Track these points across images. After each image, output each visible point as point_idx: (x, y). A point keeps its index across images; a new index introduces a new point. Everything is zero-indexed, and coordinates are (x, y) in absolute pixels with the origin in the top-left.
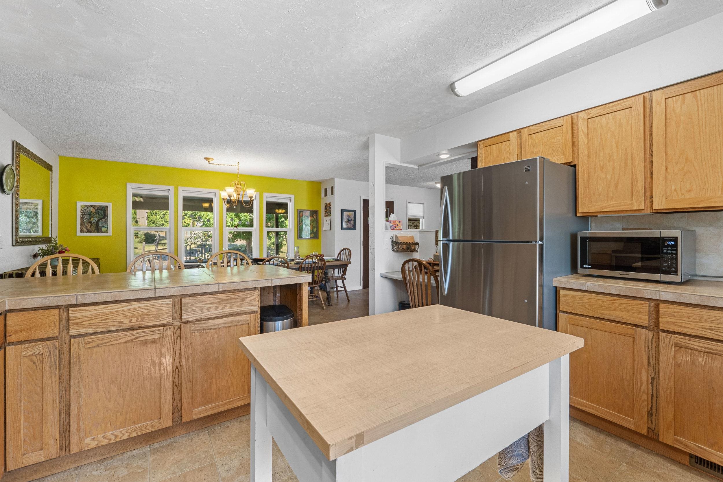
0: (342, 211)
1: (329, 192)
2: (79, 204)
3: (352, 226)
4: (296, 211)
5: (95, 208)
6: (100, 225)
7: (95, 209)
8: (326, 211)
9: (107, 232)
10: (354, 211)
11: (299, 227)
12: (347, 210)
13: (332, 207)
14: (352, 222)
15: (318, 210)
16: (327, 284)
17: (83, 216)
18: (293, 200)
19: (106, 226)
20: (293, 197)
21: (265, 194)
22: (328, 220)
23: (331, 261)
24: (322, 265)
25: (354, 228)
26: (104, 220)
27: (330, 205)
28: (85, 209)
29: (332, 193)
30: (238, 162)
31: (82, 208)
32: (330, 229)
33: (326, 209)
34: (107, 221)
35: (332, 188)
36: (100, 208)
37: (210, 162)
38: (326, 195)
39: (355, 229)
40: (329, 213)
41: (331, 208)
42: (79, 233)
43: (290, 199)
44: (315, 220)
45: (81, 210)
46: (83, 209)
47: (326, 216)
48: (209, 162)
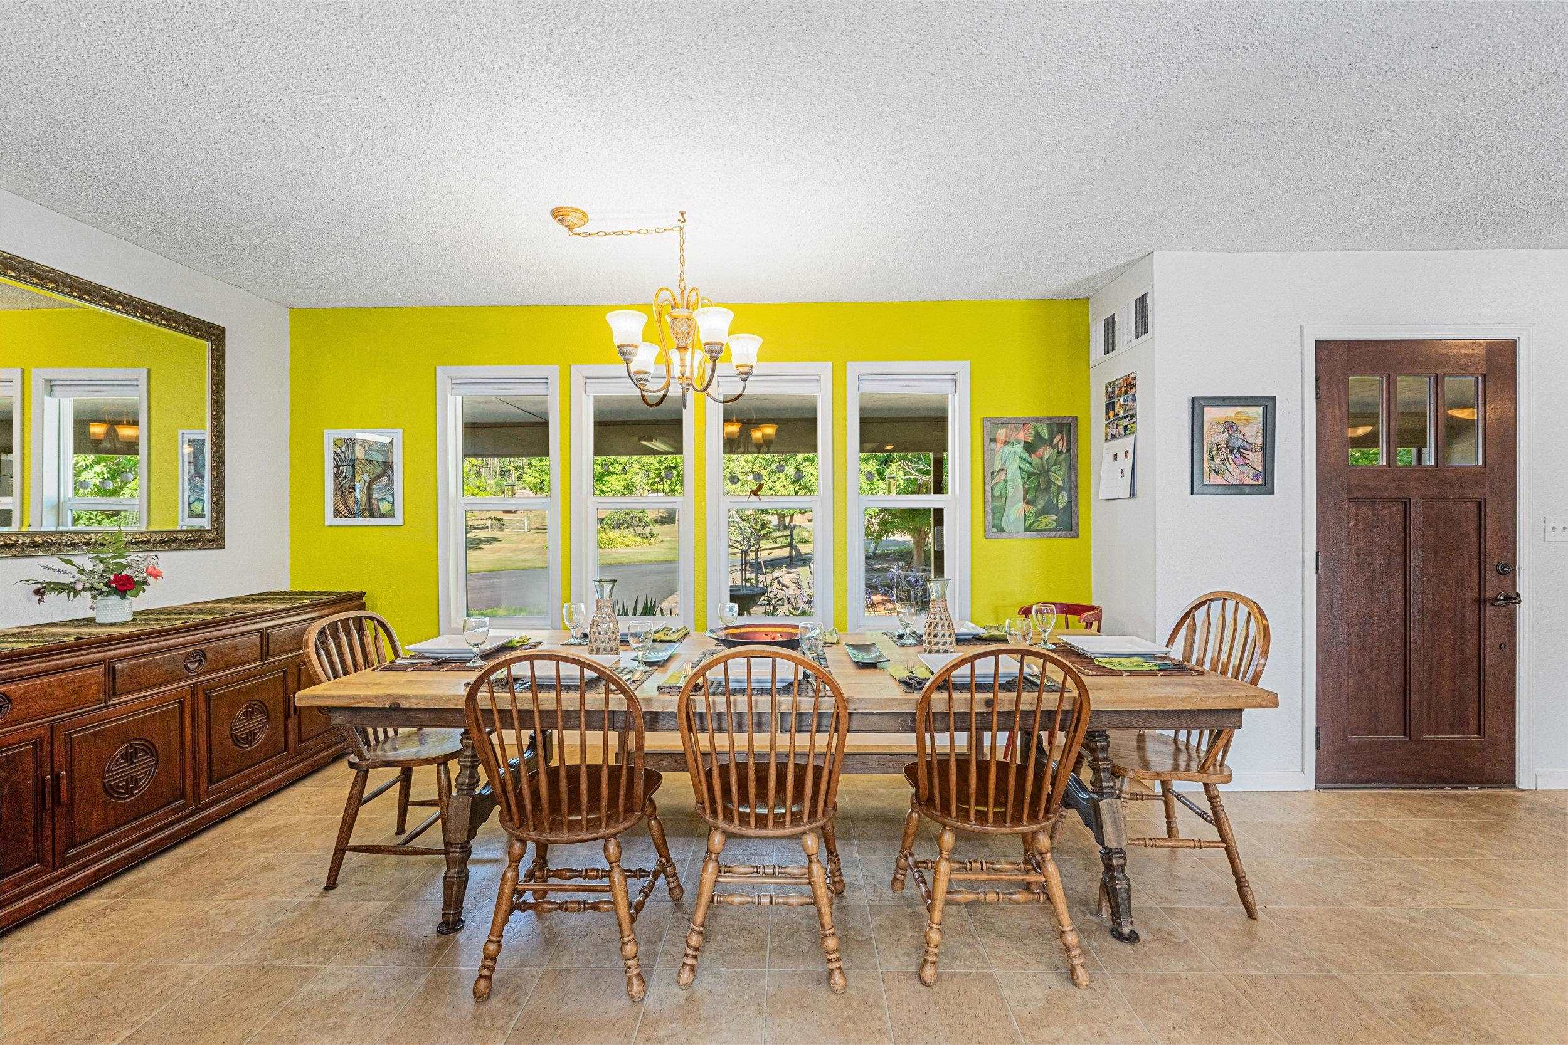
0: (1197, 405)
1: (1126, 325)
2: (331, 435)
3: (1255, 477)
4: (978, 424)
5: (364, 447)
6: (376, 496)
7: (365, 450)
8: (1111, 414)
9: (390, 514)
10: (1268, 404)
11: (988, 488)
12: (1224, 398)
13: (1139, 392)
14: (1256, 459)
15: (1075, 418)
16: (1104, 804)
17: (338, 470)
18: (964, 381)
19: (390, 498)
20: (963, 368)
21: (854, 368)
22: (1121, 456)
23: (1132, 673)
24: (1066, 707)
25: (1265, 483)
26: (385, 480)
27: (1130, 385)
28: (343, 449)
29: (1142, 328)
30: (682, 213)
31: (337, 448)
32: (1132, 494)
33: (1110, 406)
34: (392, 483)
35: (1142, 304)
36: (374, 446)
37: (576, 230)
38: (1110, 346)
39: (1273, 493)
40: (1126, 422)
41: (1134, 399)
42: (330, 519)
43: (955, 381)
44: (1062, 457)
45: (335, 453)
46: (339, 452)
47: (1114, 437)
48: (570, 228)
